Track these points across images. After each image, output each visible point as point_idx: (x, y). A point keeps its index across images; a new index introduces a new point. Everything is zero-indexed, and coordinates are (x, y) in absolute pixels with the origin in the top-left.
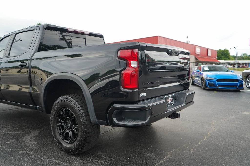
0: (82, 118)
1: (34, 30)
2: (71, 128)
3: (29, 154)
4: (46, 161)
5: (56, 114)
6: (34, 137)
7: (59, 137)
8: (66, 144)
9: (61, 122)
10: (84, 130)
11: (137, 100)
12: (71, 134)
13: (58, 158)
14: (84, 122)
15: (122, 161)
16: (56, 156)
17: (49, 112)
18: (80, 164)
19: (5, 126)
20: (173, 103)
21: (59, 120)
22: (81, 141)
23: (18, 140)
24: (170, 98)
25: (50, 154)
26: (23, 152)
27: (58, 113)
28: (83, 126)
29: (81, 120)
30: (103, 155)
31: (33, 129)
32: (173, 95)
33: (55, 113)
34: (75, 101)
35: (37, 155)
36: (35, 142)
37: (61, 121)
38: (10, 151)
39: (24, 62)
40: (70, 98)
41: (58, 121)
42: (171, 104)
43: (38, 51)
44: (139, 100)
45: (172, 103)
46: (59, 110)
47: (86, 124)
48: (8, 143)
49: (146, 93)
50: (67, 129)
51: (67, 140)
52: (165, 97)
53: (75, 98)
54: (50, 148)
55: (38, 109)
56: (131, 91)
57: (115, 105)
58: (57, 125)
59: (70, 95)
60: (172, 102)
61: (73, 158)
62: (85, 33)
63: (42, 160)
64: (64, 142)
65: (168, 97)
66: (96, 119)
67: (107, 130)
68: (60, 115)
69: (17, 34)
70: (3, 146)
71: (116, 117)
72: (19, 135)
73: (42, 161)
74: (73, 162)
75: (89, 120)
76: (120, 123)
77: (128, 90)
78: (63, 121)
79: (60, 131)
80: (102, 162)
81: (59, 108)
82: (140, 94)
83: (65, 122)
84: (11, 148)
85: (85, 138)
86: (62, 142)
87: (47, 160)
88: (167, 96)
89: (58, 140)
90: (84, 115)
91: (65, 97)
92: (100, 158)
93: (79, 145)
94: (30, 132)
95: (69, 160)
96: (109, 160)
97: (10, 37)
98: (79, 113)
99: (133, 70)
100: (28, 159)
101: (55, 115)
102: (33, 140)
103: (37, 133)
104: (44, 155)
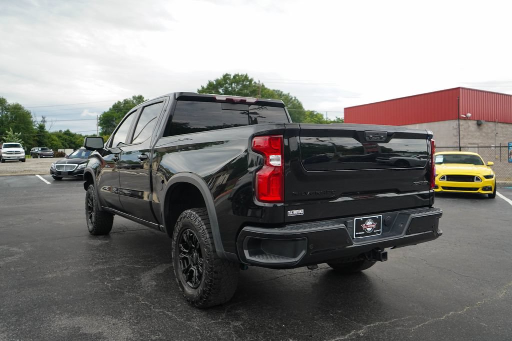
0: (207, 248)
1: (162, 102)
2: (197, 264)
3: (137, 299)
4: (155, 312)
5: (179, 238)
6: (157, 274)
7: (182, 277)
8: (189, 289)
9: (185, 253)
10: (210, 268)
11: (282, 221)
12: (196, 273)
13: (174, 310)
14: (210, 253)
15: (270, 328)
16: (173, 307)
17: (171, 236)
18: (201, 323)
19: (126, 254)
20: (379, 232)
21: (182, 249)
22: (206, 285)
23: (133, 277)
24: (369, 223)
25: (167, 303)
26: (131, 295)
27: (180, 237)
28: (208, 260)
29: (205, 249)
30: (245, 315)
31: (161, 264)
32: (377, 216)
33: (177, 237)
34: (200, 219)
35: (148, 301)
36: (154, 283)
37: (185, 251)
38: (115, 290)
39: (145, 153)
40: (194, 213)
41: (181, 251)
42: (373, 233)
43: (163, 137)
44: (286, 221)
45: (375, 231)
46: (182, 232)
47: (213, 257)
48: (118, 279)
49: (302, 210)
50: (192, 265)
51: (191, 282)
52: (355, 219)
53: (201, 214)
54: (171, 294)
55: (161, 229)
56: (271, 205)
57: (247, 229)
58: (179, 257)
59: (196, 209)
60: (375, 229)
61: (196, 313)
62: (247, 101)
63: (151, 309)
64: (187, 286)
65: (362, 220)
66: (223, 250)
67: (278, 276)
68: (183, 241)
69: (146, 108)
70: (109, 283)
71: (248, 249)
72: (137, 270)
73: (149, 311)
74: (192, 318)
75: (214, 251)
76: (253, 259)
77: (267, 205)
78: (187, 251)
79: (184, 266)
80: (237, 324)
81: (181, 228)
82: (289, 212)
83: (190, 253)
84: (118, 288)
85: (211, 281)
86: (184, 286)
87: (157, 310)
88: (361, 218)
89: (180, 281)
90: (210, 243)
91: (189, 211)
92: (237, 318)
93: (204, 292)
94: (154, 267)
95: (188, 315)
96: (249, 323)
97: (135, 112)
98: (203, 239)
99: (272, 169)
100: (133, 305)
101: (177, 239)
102: (152, 279)
103: (164, 270)
104: (157, 302)
